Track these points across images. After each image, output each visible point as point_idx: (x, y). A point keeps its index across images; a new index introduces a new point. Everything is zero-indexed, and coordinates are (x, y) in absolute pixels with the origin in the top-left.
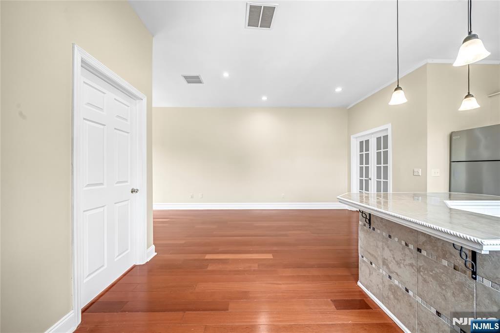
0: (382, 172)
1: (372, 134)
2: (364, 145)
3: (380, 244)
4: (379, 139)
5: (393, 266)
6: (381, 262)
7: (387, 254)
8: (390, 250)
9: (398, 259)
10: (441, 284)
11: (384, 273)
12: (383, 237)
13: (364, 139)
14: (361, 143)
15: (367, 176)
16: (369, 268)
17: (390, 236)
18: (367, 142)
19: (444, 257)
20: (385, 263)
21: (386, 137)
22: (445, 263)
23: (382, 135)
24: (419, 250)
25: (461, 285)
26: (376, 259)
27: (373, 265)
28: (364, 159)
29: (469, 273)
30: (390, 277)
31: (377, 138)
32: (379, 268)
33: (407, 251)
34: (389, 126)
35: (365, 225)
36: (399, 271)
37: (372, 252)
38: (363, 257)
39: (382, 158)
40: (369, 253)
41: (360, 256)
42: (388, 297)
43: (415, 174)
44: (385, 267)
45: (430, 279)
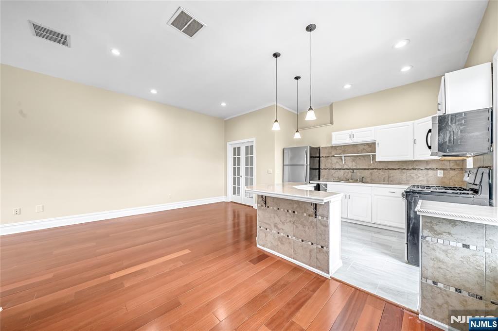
0: (249, 171)
1: (243, 143)
2: (237, 151)
3: (272, 215)
4: (247, 147)
5: (280, 226)
6: (273, 226)
7: (277, 220)
8: (279, 217)
9: (283, 221)
10: (304, 226)
11: (275, 232)
12: (275, 210)
13: (237, 146)
14: (235, 149)
15: (239, 174)
16: (265, 232)
17: (278, 209)
18: (239, 148)
19: (305, 212)
20: (275, 226)
21: (252, 147)
22: (305, 214)
23: (249, 145)
24: (294, 212)
25: (311, 222)
26: (270, 225)
27: (268, 230)
28: (237, 161)
29: (314, 216)
30: (278, 233)
31: (246, 147)
32: (271, 230)
33: (288, 215)
34: (254, 139)
35: (262, 206)
36: (284, 228)
37: (267, 222)
38: (260, 227)
39: (249, 161)
40: (265, 223)
41: (258, 227)
42: (277, 245)
43: (269, 172)
44: (275, 228)
45: (298, 225)
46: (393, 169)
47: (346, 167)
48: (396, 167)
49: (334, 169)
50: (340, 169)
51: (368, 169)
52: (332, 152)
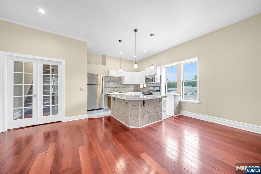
3: (146, 108)
5: (149, 112)
6: (146, 113)
7: (148, 109)
9: (150, 109)
10: (157, 107)
11: (147, 115)
12: (147, 106)
22: (157, 103)
24: (154, 104)
33: (152, 106)
34: (62, 61)
36: (151, 112)
43: (81, 90)
45: (155, 108)
46: (125, 87)
47: (111, 86)
48: (126, 86)
49: (106, 87)
50: (109, 87)
51: (119, 87)
52: (106, 79)
